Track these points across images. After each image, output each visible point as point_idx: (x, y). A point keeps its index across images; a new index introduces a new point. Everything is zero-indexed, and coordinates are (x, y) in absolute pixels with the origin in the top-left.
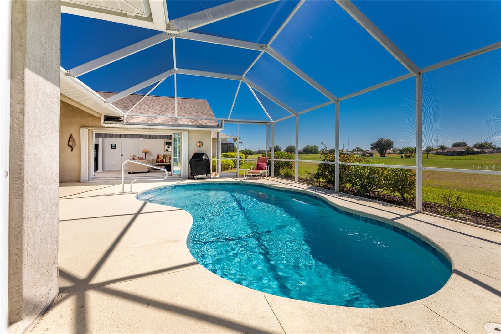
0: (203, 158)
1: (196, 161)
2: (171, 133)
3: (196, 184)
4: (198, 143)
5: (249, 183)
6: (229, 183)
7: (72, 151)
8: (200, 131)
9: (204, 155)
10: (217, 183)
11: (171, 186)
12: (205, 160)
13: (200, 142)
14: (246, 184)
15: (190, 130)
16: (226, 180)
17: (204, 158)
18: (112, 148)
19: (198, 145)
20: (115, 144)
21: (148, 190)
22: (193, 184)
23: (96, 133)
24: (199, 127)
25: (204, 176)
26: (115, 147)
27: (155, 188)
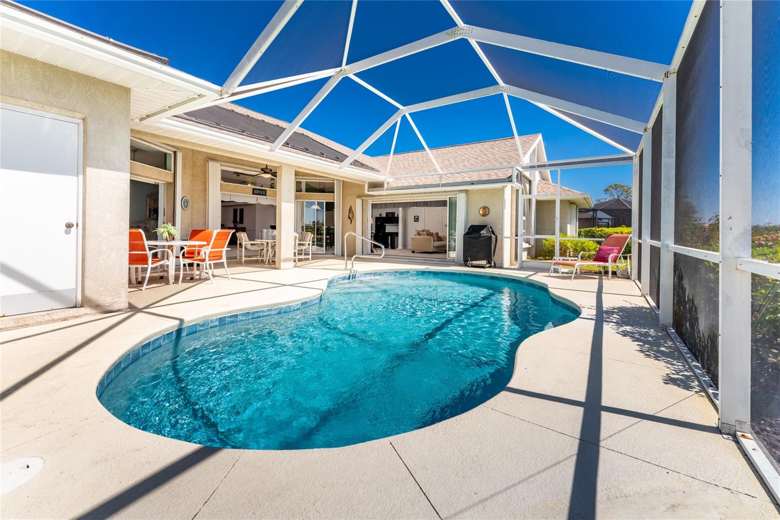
0: (481, 234)
1: (470, 238)
2: (445, 197)
3: (455, 273)
4: (481, 209)
5: (534, 283)
6: (505, 278)
7: (351, 223)
8: (484, 190)
9: (485, 229)
10: (488, 276)
11: (417, 271)
12: (484, 237)
13: (485, 208)
14: (529, 283)
15: (469, 190)
16: (502, 273)
17: (484, 234)
18: (415, 221)
19: (481, 212)
20: (418, 216)
21: (379, 270)
22: (451, 273)
23: (373, 203)
24: (472, 184)
25: (484, 262)
26: (418, 219)
27: (391, 270)
